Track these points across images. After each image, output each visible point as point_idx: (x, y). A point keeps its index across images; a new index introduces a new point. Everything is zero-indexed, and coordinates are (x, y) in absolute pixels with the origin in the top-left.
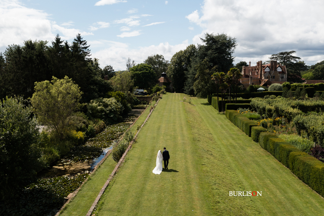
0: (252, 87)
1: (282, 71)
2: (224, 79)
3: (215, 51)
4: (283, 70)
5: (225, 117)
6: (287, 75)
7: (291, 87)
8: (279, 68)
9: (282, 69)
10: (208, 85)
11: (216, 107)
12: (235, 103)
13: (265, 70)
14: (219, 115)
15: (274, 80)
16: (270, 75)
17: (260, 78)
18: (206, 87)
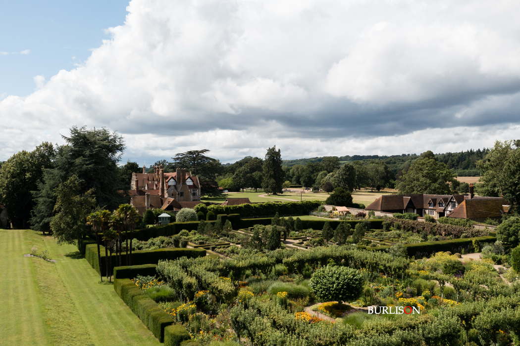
0: (150, 212)
1: (194, 184)
2: (109, 223)
3: (89, 160)
4: (195, 182)
5: (114, 290)
6: (200, 191)
7: (207, 212)
8: (189, 180)
9: (193, 181)
10: (79, 223)
11: (95, 265)
12: (129, 265)
13: (170, 184)
14: (102, 286)
15: (182, 198)
16: (175, 190)
17: (161, 196)
18: (75, 227)
